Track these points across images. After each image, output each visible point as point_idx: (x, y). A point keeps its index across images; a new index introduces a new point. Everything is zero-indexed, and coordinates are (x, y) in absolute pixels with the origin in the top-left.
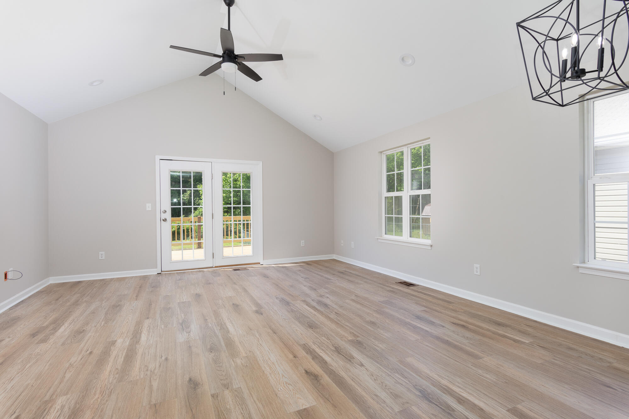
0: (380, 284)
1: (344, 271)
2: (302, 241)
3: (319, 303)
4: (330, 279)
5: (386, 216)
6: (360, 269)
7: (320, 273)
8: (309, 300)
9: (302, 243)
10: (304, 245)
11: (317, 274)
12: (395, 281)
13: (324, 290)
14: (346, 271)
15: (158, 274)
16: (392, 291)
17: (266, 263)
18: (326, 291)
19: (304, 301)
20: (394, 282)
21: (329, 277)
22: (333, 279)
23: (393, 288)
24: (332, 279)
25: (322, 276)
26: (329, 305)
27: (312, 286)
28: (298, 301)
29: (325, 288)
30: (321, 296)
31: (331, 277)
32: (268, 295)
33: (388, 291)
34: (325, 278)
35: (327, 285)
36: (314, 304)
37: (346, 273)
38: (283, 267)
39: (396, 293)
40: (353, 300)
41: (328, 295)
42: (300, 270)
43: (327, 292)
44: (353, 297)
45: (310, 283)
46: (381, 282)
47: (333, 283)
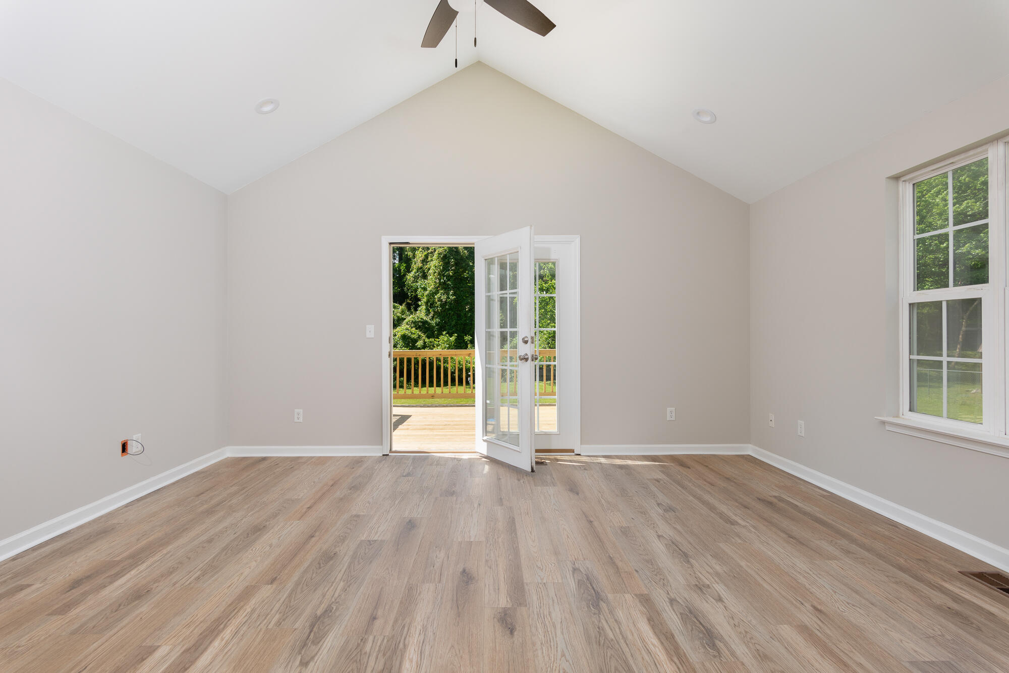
0: (901, 569)
1: (775, 497)
2: (669, 409)
3: (691, 616)
4: (733, 523)
5: (912, 357)
6: (824, 496)
7: (707, 497)
8: (660, 598)
9: (670, 413)
10: (673, 419)
11: (700, 499)
12: (956, 566)
13: (713, 562)
14: (781, 499)
15: (384, 455)
16: (957, 614)
17: (589, 451)
18: (718, 568)
19: (646, 600)
20: (956, 570)
21: (731, 514)
22: (743, 523)
23: (956, 598)
24: (740, 521)
25: (712, 508)
26: (722, 639)
27: (678, 538)
28: (626, 596)
29: (715, 556)
30: (700, 588)
31: (736, 515)
32: (556, 553)
33: (939, 609)
34: (722, 515)
35: (722, 545)
36: (673, 620)
37: (781, 505)
38: (621, 467)
39: (979, 629)
40: (803, 629)
41: (720, 588)
42: (658, 481)
43: (718, 574)
44: (808, 618)
45: (675, 528)
46: (902, 561)
47: (739, 537)
